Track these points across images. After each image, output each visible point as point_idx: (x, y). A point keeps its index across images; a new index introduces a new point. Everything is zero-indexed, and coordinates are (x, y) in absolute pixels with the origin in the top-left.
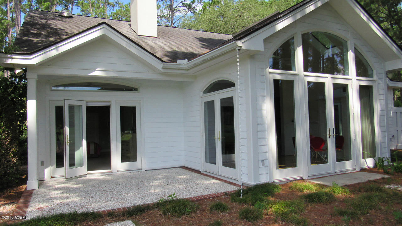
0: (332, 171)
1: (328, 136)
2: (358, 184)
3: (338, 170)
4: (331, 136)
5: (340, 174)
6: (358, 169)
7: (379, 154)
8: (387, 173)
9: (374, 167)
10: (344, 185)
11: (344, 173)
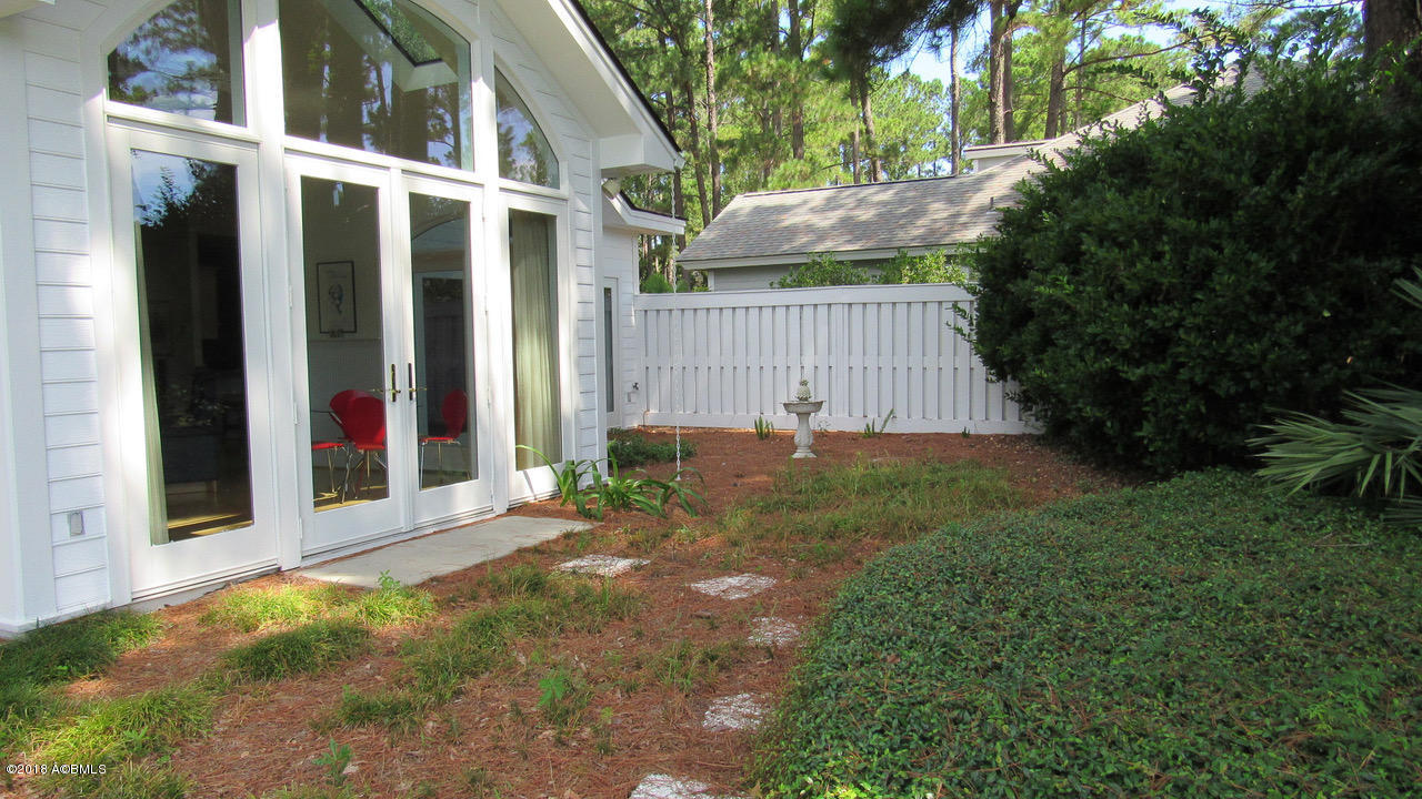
0: (402, 524)
1: (388, 396)
2: (480, 567)
3: (426, 518)
4: (398, 396)
5: (435, 533)
6: (501, 509)
7: (570, 452)
8: (586, 515)
9: (553, 498)
10: (426, 577)
11: (445, 529)
